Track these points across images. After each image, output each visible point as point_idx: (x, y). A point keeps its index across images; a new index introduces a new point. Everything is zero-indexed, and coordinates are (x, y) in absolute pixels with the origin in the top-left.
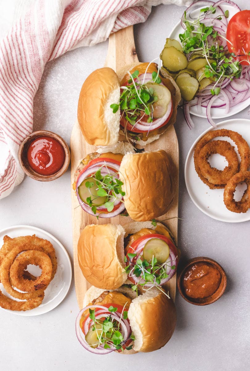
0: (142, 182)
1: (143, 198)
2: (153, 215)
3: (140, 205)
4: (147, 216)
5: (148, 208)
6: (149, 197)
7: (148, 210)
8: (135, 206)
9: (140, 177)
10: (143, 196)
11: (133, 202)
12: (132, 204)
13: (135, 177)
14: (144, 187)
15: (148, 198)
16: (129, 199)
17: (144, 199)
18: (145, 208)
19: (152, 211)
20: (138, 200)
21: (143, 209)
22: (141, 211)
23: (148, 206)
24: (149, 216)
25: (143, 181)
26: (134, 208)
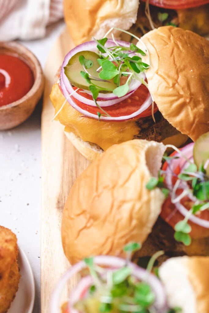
0: (178, 48)
1: (181, 70)
2: (202, 110)
3: (176, 81)
4: (192, 109)
5: (193, 90)
6: (192, 71)
7: (191, 94)
8: (168, 83)
9: (174, 42)
10: (182, 67)
11: (164, 79)
12: (162, 80)
13: (165, 42)
14: (183, 55)
15: (192, 73)
16: (157, 73)
17: (184, 73)
18: (186, 88)
19: (201, 99)
20: (173, 73)
21: (183, 89)
22: (180, 96)
23: (192, 85)
24: (195, 110)
25: (181, 47)
26: (166, 87)
